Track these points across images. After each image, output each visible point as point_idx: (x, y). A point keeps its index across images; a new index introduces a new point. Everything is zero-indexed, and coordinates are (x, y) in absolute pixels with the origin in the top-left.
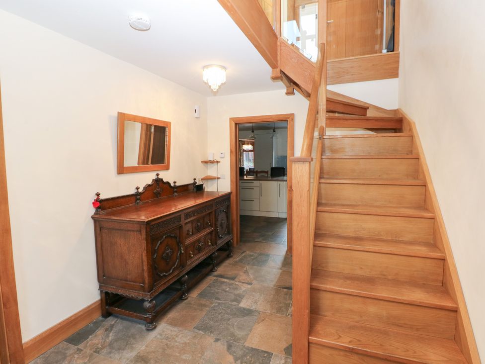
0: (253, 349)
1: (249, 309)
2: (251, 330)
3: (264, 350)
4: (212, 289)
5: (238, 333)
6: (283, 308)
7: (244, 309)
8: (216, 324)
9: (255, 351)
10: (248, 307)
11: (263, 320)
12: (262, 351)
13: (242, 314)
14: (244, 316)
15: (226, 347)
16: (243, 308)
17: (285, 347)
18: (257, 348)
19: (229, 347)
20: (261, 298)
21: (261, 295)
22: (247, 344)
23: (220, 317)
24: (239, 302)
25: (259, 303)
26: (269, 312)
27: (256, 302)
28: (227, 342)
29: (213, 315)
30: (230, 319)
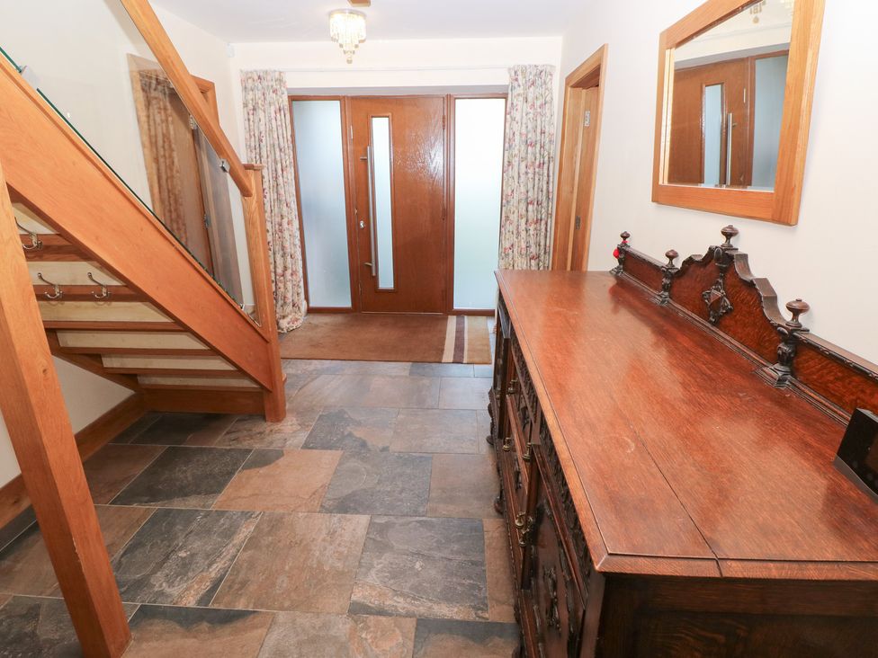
0: (330, 448)
1: (346, 512)
2: (335, 473)
3: (314, 451)
4: (462, 558)
5: (356, 464)
6: (266, 530)
7: (356, 511)
8: (398, 470)
9: (327, 446)
10: (348, 516)
11: (314, 494)
12: (316, 448)
13: (357, 498)
14: (354, 494)
15: (369, 444)
16: (358, 513)
17: (282, 459)
18: (323, 451)
19: (364, 444)
20: (317, 553)
21: (319, 562)
22: (340, 452)
23: (399, 483)
24: (371, 524)
25: (324, 532)
26: (300, 514)
27: (332, 534)
28: (369, 450)
29: (413, 485)
30: (378, 483)
